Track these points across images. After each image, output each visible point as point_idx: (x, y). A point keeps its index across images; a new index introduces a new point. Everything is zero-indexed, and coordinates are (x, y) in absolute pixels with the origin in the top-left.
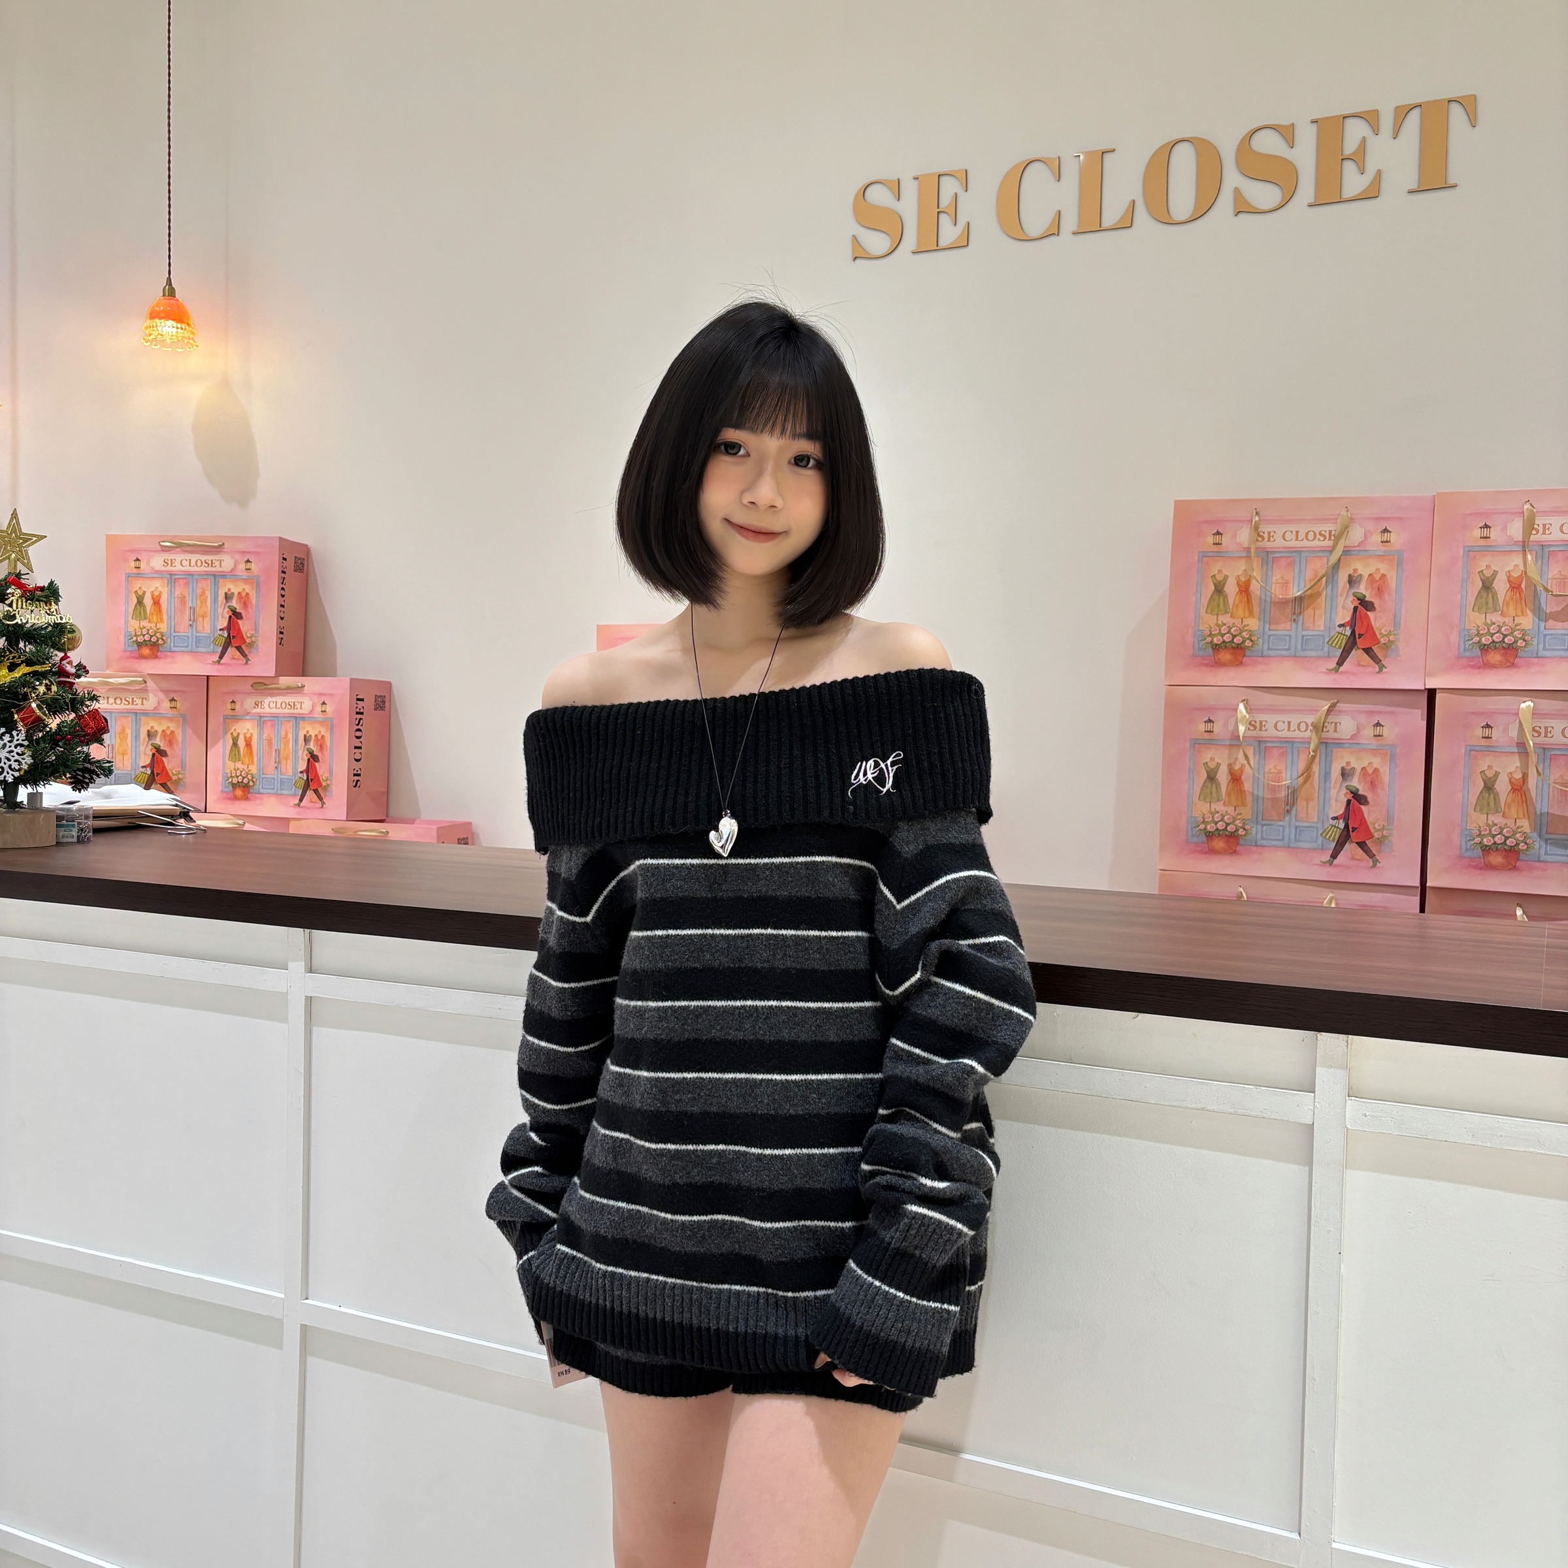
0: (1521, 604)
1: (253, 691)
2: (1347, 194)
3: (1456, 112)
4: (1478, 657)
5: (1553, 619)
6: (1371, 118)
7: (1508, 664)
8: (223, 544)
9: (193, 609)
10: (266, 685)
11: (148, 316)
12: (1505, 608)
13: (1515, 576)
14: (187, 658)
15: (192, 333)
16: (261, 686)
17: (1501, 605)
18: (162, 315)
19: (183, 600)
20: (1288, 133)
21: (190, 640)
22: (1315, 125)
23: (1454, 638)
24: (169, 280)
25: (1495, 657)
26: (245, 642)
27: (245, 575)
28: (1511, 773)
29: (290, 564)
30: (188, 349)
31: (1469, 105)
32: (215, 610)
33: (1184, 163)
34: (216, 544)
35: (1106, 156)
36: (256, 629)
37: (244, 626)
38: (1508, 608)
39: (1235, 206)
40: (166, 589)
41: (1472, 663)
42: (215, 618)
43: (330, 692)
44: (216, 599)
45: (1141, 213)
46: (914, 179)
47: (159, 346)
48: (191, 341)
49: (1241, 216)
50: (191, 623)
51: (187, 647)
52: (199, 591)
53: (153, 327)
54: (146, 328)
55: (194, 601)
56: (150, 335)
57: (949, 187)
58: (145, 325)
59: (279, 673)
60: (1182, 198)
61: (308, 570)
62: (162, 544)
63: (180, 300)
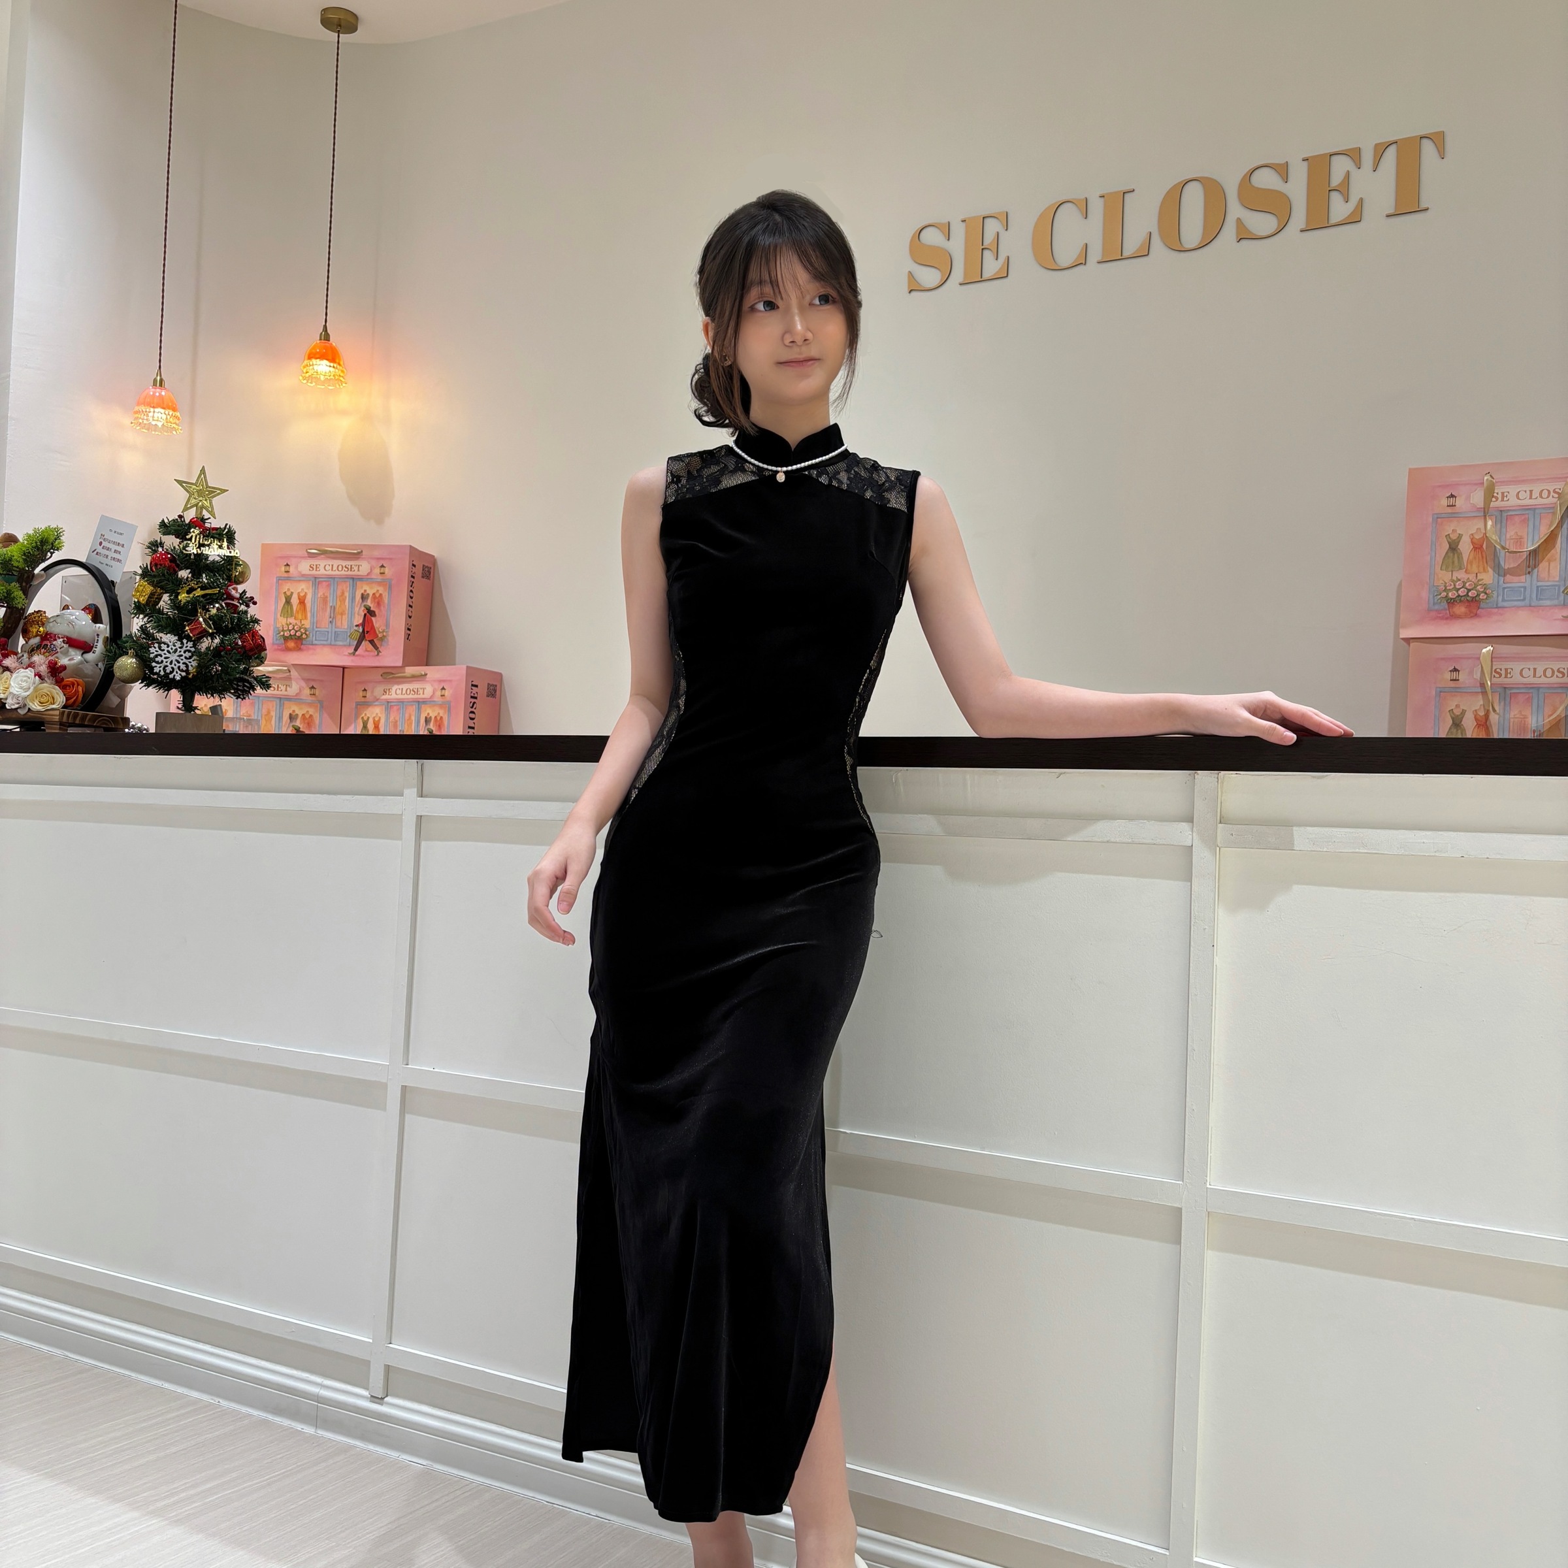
0: (1483, 562)
1: (383, 680)
2: (1333, 221)
3: (1428, 148)
4: (1445, 609)
5: (1510, 575)
6: (1354, 155)
7: (1472, 615)
8: (362, 551)
9: (333, 608)
10: (393, 674)
11: (306, 357)
12: (1469, 566)
13: (1477, 538)
14: (326, 650)
15: (342, 371)
16: (390, 675)
17: (1465, 564)
18: (318, 356)
19: (325, 600)
20: (1283, 171)
21: (330, 635)
22: (1306, 163)
23: (1425, 594)
24: (325, 327)
25: (1460, 609)
26: (378, 636)
27: (380, 578)
28: (1476, 710)
29: (418, 571)
30: (338, 386)
31: (1438, 140)
32: (352, 608)
33: (1194, 198)
34: (355, 552)
35: (1126, 195)
36: (387, 625)
37: (377, 622)
38: (1471, 565)
39: (1238, 233)
40: (311, 591)
41: (1441, 615)
42: (352, 615)
43: (449, 679)
44: (353, 598)
45: (1156, 242)
46: (962, 221)
47: (314, 384)
48: (341, 379)
49: (1243, 242)
50: (331, 619)
51: (327, 640)
52: (339, 593)
53: (310, 365)
54: (304, 367)
55: (335, 601)
56: (307, 372)
57: (992, 227)
58: (304, 364)
59: (407, 662)
60: (1192, 227)
61: (434, 577)
62: (309, 551)
63: (334, 344)
